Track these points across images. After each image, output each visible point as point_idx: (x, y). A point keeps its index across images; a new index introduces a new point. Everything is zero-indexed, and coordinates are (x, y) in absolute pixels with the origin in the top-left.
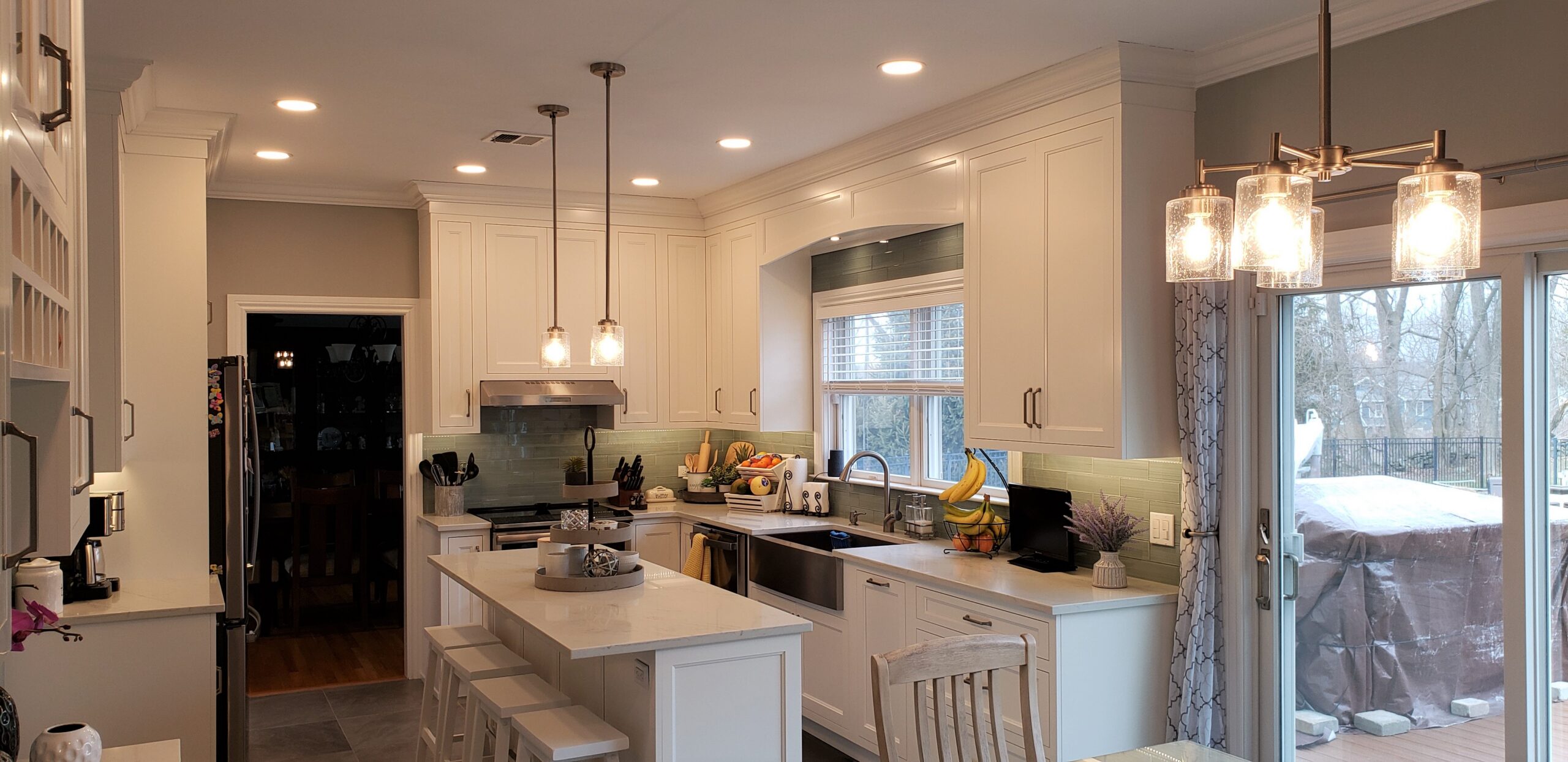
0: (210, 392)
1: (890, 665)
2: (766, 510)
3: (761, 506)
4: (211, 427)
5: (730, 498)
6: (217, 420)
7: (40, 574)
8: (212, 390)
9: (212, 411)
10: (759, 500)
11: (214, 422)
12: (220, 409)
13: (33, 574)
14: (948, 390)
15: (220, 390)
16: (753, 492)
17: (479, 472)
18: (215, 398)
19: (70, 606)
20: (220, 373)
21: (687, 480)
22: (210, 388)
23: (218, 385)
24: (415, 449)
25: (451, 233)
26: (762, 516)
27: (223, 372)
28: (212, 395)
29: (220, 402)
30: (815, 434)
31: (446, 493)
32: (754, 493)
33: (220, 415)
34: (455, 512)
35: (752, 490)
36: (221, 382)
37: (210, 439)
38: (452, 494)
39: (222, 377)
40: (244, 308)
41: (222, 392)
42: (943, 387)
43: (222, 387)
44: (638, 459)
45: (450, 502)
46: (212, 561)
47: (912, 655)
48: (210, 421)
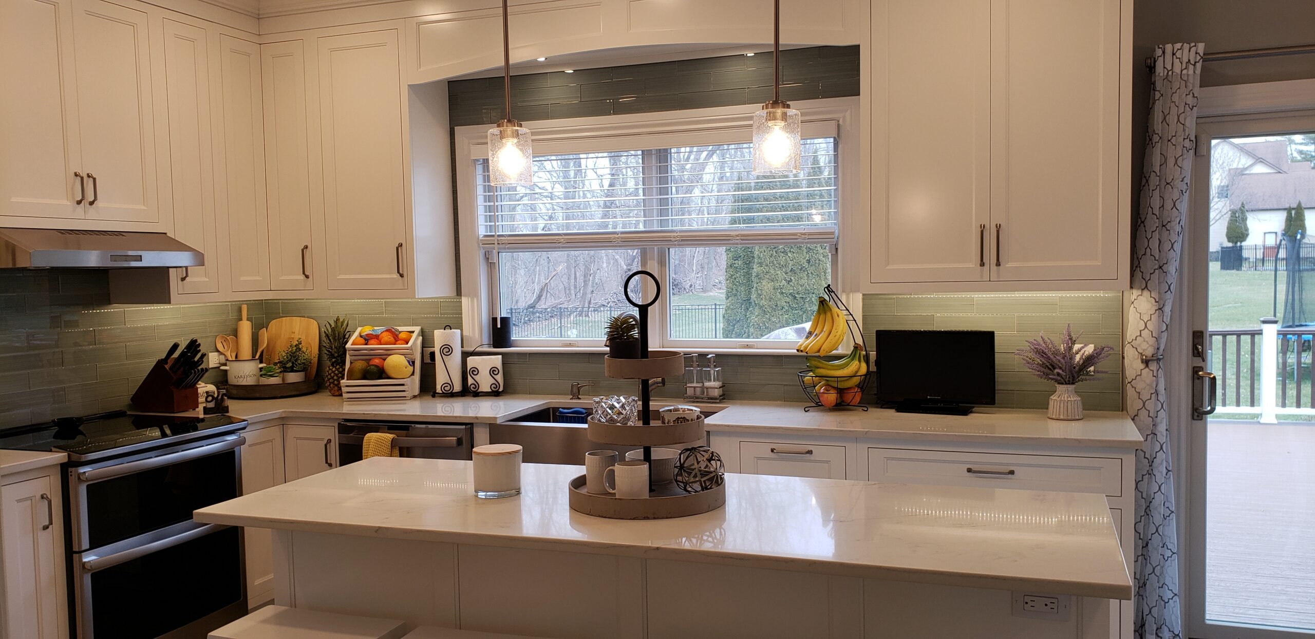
2: (410, 395)
5: (347, 386)
10: (403, 385)
14: (738, 238)
21: (226, 371)
30: (465, 301)
32: (393, 376)
42: (729, 236)
44: (195, 344)
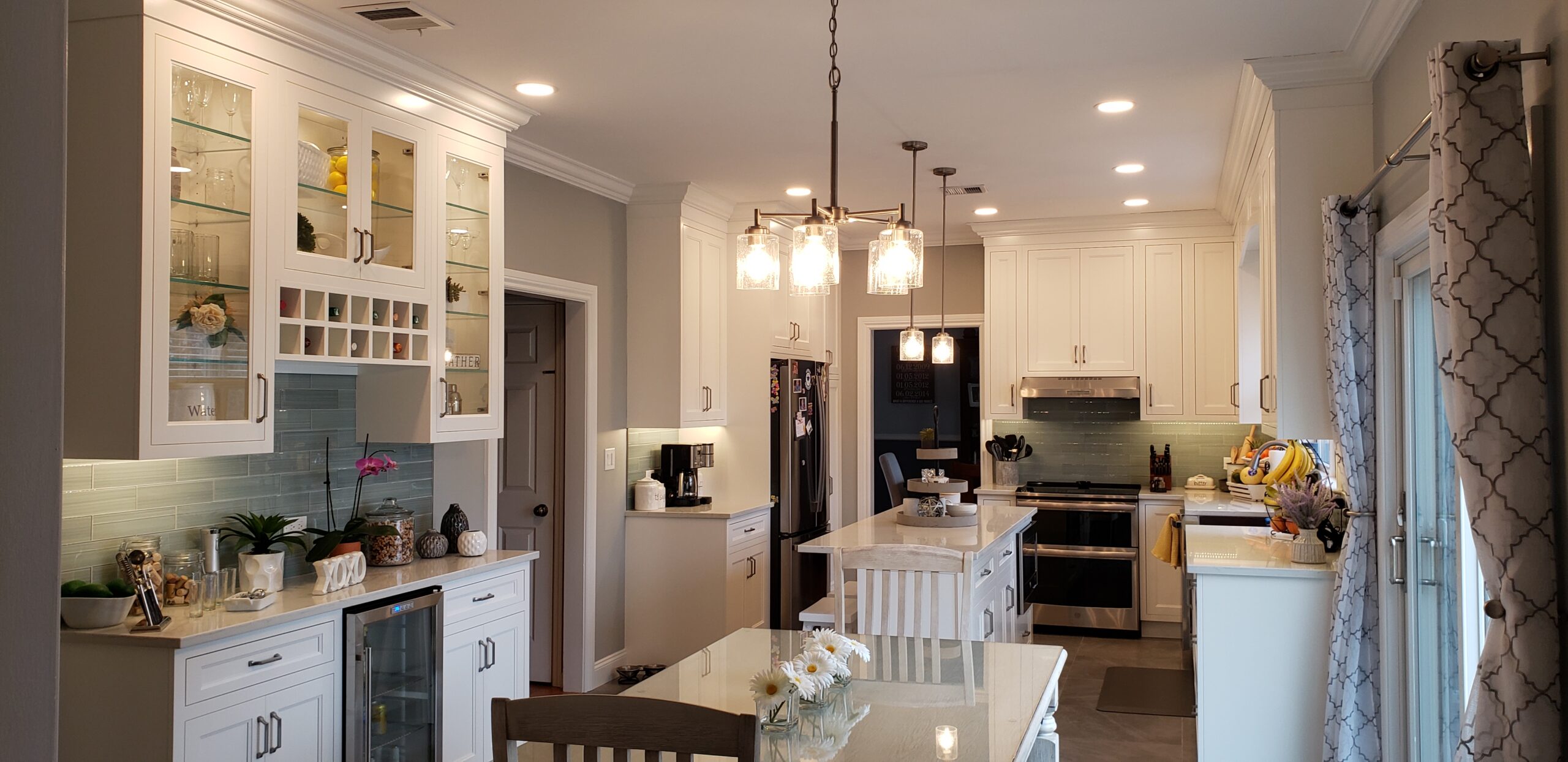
0: (772, 383)
1: (844, 554)
2: (1254, 498)
3: (1249, 494)
4: (772, 406)
5: (1232, 487)
6: (776, 401)
7: (646, 486)
8: (773, 381)
9: (773, 395)
10: (1247, 489)
11: (774, 403)
12: (777, 394)
13: (643, 486)
15: (777, 381)
16: (1242, 481)
17: (1033, 452)
18: (775, 387)
19: (668, 508)
20: (778, 370)
22: (772, 380)
23: (777, 378)
24: (987, 432)
25: (1001, 260)
26: (1251, 504)
27: (779, 370)
28: (773, 385)
29: (778, 389)
31: (1001, 467)
33: (778, 398)
34: (1009, 482)
35: (1242, 479)
36: (778, 376)
37: (772, 413)
38: (1007, 467)
39: (779, 373)
40: (868, 326)
41: (779, 383)
43: (779, 380)
44: (1167, 447)
45: (1004, 473)
46: (772, 494)
47: (862, 550)
48: (771, 402)
